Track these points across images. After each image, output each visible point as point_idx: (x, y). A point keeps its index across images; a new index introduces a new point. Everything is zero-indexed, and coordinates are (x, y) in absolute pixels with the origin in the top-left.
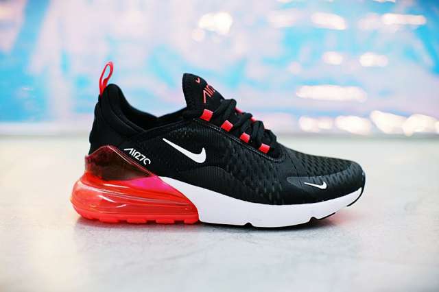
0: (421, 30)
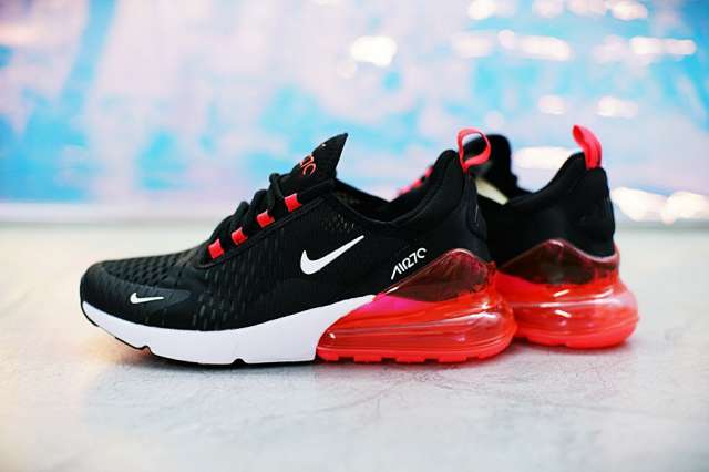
0: (688, 63)
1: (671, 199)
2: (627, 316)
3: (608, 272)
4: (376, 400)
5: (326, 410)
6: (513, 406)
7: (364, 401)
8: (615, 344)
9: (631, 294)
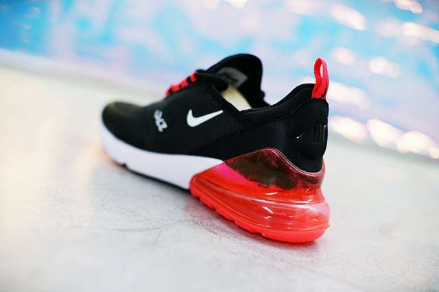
1: (407, 134)
2: (320, 222)
3: (310, 185)
4: (158, 231)
5: (120, 230)
6: (255, 257)
7: (150, 229)
8: (304, 242)
9: (327, 205)
